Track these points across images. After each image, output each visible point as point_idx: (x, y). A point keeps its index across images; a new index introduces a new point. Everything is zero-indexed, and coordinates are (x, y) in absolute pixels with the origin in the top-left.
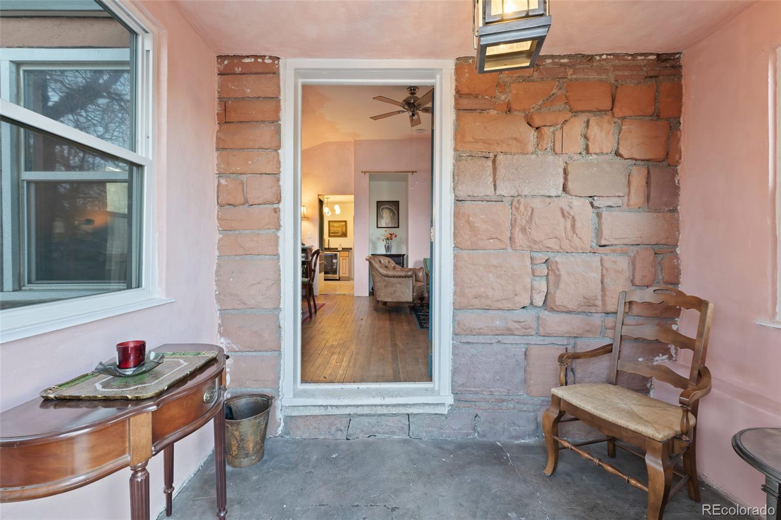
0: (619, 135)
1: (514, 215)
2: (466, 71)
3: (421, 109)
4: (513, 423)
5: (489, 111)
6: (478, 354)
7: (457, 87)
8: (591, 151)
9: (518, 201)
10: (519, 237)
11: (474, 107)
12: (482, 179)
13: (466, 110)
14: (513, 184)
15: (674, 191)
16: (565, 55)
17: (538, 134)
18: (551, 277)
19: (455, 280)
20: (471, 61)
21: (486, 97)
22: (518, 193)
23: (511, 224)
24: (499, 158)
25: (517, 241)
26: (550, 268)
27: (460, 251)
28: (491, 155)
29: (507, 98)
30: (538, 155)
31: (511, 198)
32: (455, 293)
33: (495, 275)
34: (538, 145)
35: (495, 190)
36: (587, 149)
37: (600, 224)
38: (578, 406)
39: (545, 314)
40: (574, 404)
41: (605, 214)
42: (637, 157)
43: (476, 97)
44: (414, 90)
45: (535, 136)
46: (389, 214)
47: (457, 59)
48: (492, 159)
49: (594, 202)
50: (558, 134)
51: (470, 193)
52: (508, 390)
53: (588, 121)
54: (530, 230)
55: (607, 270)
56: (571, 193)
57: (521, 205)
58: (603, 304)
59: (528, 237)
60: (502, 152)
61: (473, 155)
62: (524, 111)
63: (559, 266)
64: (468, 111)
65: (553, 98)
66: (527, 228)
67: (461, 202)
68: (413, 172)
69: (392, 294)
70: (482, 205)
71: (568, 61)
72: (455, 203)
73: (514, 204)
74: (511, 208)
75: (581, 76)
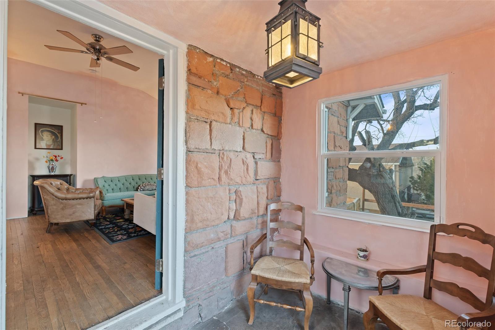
0: (263, 121)
1: (221, 163)
2: (196, 57)
3: (105, 56)
4: (221, 299)
5: (208, 90)
6: (201, 261)
7: (188, 67)
8: (254, 127)
9: (223, 153)
10: (224, 177)
11: (199, 85)
12: (204, 137)
13: (194, 85)
14: (220, 142)
15: (279, 151)
16: (245, 69)
17: (232, 112)
18: (238, 201)
19: (186, 211)
20: (198, 51)
21: (206, 80)
22: (223, 148)
23: (219, 168)
24: (213, 124)
25: (223, 179)
26: (237, 195)
27: (190, 189)
28: (209, 121)
29: (217, 85)
30: (232, 125)
31: (218, 151)
32: (186, 221)
33: (212, 203)
34: (232, 119)
35: (211, 145)
36: (252, 126)
37: (257, 168)
38: (269, 277)
39: (235, 223)
40: (267, 277)
41: (259, 163)
42: (269, 133)
43: (200, 77)
44: (99, 38)
45: (230, 113)
46: (51, 137)
47: (189, 45)
48: (209, 123)
49: (255, 156)
50: (241, 114)
51: (197, 147)
52: (218, 278)
53: (252, 111)
54: (230, 173)
55: (259, 193)
56: (246, 150)
57: (225, 156)
58: (258, 212)
59: (228, 177)
60: (214, 120)
61: (198, 119)
62: (225, 96)
63: (242, 193)
64: (195, 86)
65: (239, 93)
66: (228, 171)
67: (191, 152)
68: (82, 104)
69: (70, 215)
70: (204, 155)
71: (245, 73)
72: (186, 153)
73: (221, 155)
74: (219, 158)
75: (250, 84)
